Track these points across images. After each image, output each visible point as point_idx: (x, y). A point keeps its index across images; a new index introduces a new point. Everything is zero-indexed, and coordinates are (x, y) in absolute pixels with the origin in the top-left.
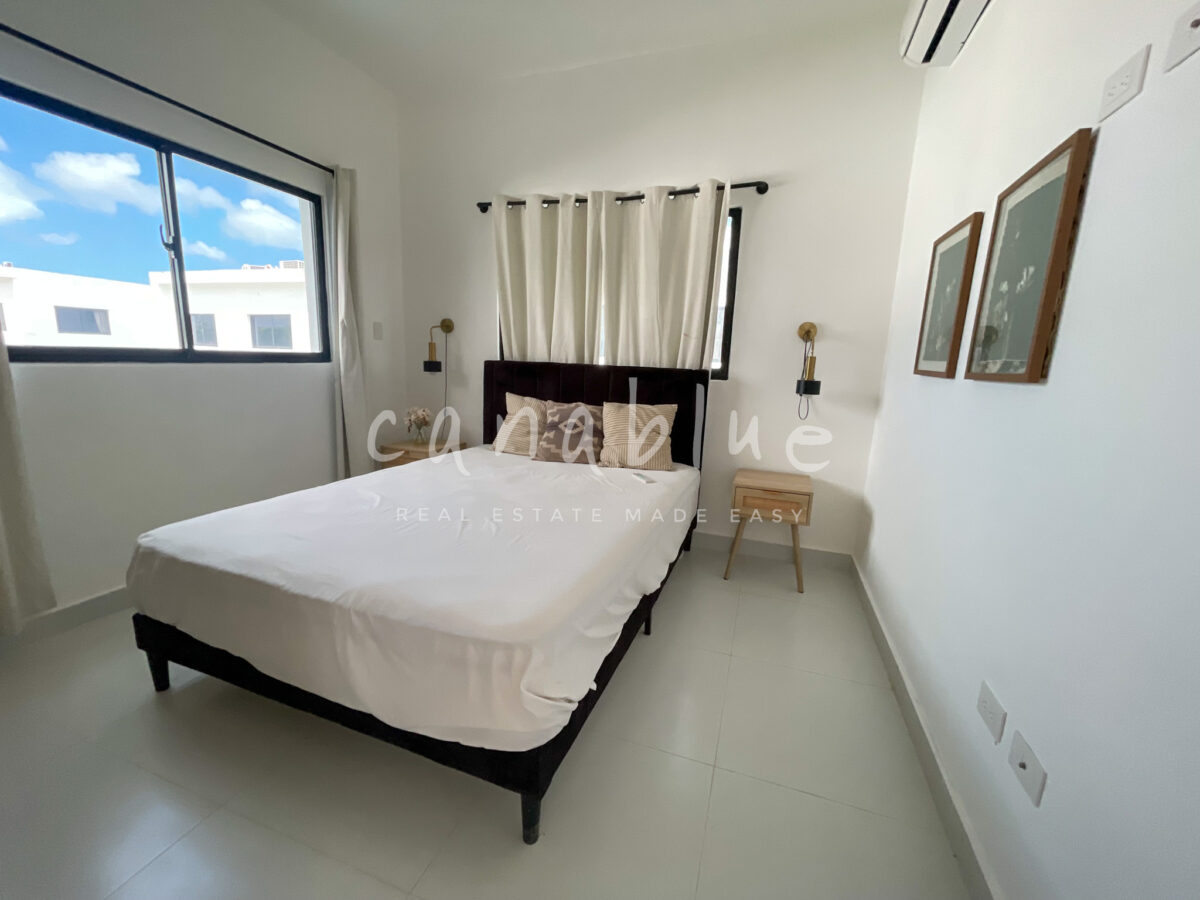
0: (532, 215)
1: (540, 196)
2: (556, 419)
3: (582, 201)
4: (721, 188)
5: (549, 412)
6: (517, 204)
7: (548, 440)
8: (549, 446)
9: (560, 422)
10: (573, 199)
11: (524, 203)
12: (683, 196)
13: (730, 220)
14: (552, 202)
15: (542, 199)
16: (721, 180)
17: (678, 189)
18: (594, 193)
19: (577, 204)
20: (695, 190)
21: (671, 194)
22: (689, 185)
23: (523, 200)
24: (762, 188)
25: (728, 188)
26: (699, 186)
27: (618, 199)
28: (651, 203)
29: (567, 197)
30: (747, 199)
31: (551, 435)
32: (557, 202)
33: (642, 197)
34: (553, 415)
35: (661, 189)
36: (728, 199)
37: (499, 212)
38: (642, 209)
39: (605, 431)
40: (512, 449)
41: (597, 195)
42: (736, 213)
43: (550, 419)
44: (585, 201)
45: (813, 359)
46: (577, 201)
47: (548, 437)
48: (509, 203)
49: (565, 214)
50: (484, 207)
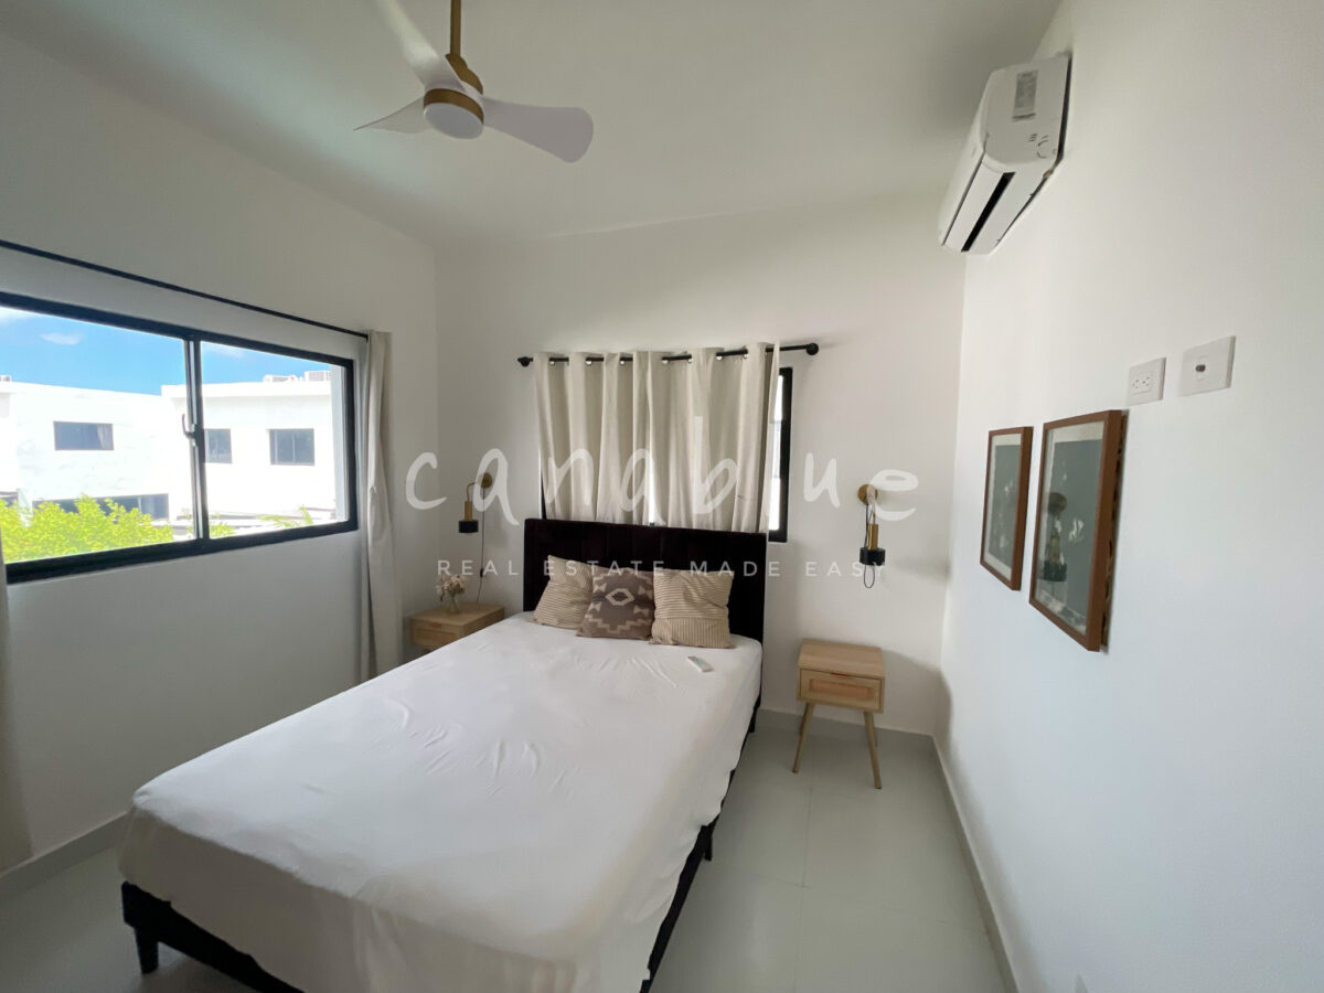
0: (575, 373)
1: (583, 353)
2: (603, 588)
3: (627, 359)
4: (770, 350)
5: (595, 579)
6: (559, 360)
7: (594, 611)
8: (595, 620)
9: (606, 593)
10: (618, 358)
11: (567, 360)
12: (730, 357)
13: (781, 379)
14: (596, 359)
15: (587, 356)
16: (770, 341)
17: (727, 349)
18: (639, 353)
19: (622, 362)
20: (743, 352)
21: (718, 355)
22: (737, 347)
23: (565, 356)
24: (812, 349)
25: (777, 349)
26: (748, 348)
27: (664, 359)
28: (699, 366)
29: (612, 356)
30: (797, 360)
31: (598, 607)
32: (602, 359)
33: (690, 357)
34: (600, 583)
35: (708, 350)
36: (778, 362)
37: (541, 367)
38: (690, 371)
39: (657, 602)
40: (555, 621)
41: (643, 355)
42: (787, 373)
43: (596, 588)
44: (630, 359)
45: (875, 527)
46: (622, 359)
47: (594, 610)
48: (551, 359)
49: (610, 374)
50: (525, 362)
